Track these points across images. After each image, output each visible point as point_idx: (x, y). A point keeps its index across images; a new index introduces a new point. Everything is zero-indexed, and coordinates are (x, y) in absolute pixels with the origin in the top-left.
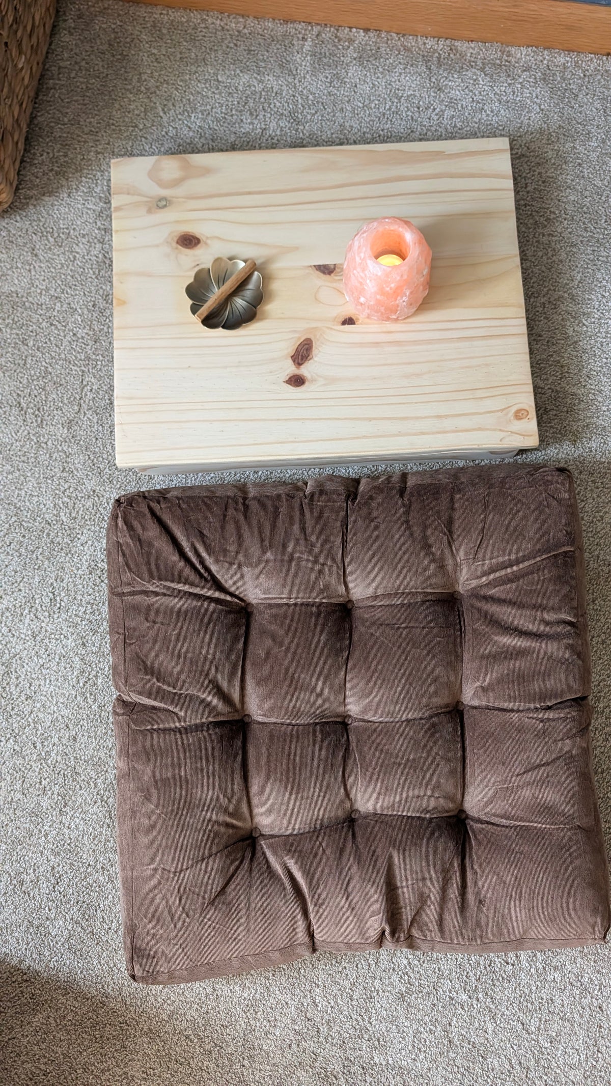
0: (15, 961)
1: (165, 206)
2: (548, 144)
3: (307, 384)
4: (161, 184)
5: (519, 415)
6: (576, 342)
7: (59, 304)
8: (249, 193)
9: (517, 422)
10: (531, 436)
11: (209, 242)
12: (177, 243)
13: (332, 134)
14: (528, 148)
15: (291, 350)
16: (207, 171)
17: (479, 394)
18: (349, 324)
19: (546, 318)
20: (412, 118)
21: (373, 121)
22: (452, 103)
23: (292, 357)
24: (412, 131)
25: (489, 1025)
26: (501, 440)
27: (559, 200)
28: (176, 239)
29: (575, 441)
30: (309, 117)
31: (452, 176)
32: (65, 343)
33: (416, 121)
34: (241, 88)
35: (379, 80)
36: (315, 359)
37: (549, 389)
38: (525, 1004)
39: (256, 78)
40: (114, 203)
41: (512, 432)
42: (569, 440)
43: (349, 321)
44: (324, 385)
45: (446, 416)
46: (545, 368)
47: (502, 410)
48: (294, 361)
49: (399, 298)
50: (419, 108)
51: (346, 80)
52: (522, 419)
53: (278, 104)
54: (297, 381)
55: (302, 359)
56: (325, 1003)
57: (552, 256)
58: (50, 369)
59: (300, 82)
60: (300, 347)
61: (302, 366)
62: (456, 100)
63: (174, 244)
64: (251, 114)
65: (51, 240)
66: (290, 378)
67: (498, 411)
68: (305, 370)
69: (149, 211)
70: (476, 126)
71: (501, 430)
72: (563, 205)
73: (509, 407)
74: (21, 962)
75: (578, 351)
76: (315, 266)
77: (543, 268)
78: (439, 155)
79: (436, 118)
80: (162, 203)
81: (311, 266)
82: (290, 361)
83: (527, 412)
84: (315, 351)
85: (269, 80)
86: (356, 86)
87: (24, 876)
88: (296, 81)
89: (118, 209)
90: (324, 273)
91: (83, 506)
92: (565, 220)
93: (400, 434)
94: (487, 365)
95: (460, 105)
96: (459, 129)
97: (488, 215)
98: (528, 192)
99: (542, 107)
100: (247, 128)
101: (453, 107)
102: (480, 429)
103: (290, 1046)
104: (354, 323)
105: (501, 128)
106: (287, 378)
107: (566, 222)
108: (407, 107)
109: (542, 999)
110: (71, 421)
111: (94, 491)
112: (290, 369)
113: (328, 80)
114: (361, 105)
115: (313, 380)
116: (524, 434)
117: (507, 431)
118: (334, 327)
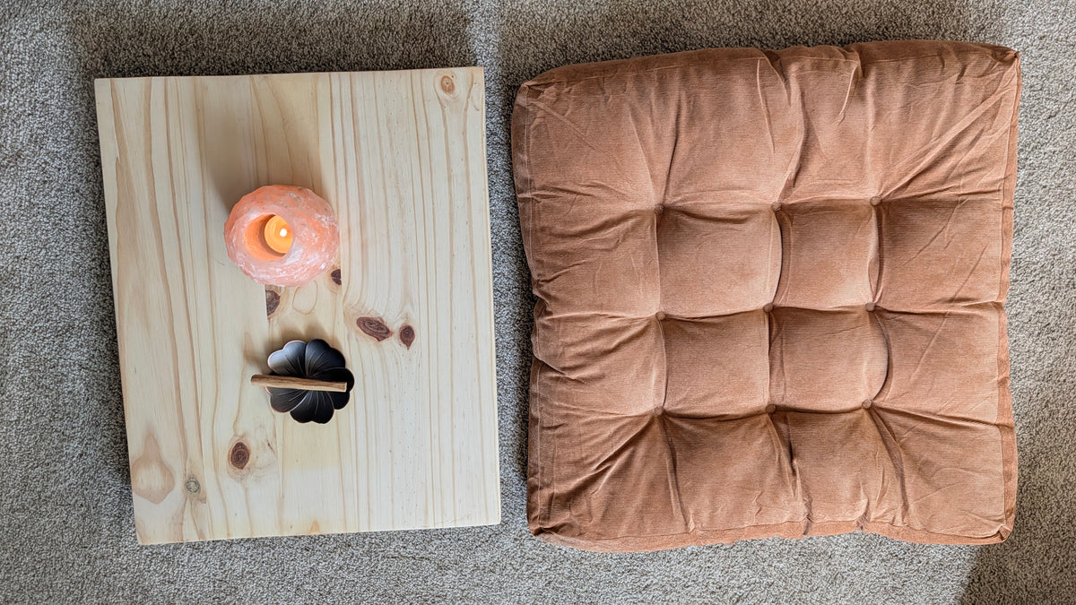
0: (962, 590)
1: (197, 483)
2: (89, 26)
3: (411, 324)
4: (168, 488)
5: (448, 88)
6: (347, 10)
7: (306, 587)
8: (178, 388)
9: (457, 90)
10: (472, 75)
11: (240, 433)
12: (242, 468)
13: (84, 287)
14: (96, 50)
15: (372, 341)
16: (150, 437)
17: (423, 132)
18: (340, 277)
19: (318, 42)
20: (59, 190)
21: (65, 238)
22: (36, 140)
23: (379, 340)
24: (78, 191)
25: (1047, 150)
26: (477, 110)
27: (165, 17)
28: (238, 470)
29: (465, 20)
30: (63, 314)
31: (149, 152)
32: (351, 577)
33: (62, 185)
34: (26, 394)
35: (8, 229)
36: (381, 315)
37: (403, 45)
38: (1033, 113)
39: (12, 376)
40: (194, 539)
41: (468, 97)
42: (464, 26)
43: (336, 276)
44: (412, 305)
45: (449, 170)
46: (378, 49)
47: (442, 105)
48: (385, 338)
49: (323, 225)
50: (45, 182)
51: (9, 269)
52: (453, 85)
53: (46, 350)
54: (407, 335)
55: (382, 329)
56: (1018, 306)
57: (238, 30)
58: (381, 592)
59: (14, 324)
60: (366, 330)
61: (390, 329)
62: (32, 136)
63: (244, 471)
64: (61, 381)
65: (228, 598)
66: (404, 342)
67: (443, 111)
68: (395, 325)
69: (204, 500)
70: (66, 112)
71: (466, 110)
72: (171, 12)
73: (439, 98)
74: (962, 585)
75: (358, 9)
76: (268, 314)
77: (255, 42)
78: (120, 165)
79: (57, 162)
80: (193, 487)
81: (269, 319)
82: (384, 342)
83: (444, 77)
84: (372, 315)
85: (14, 361)
86: (18, 257)
87: (888, 587)
88: (14, 328)
89: (201, 534)
90: (277, 304)
91: (531, 550)
92: (191, 11)
93: (469, 223)
94: (389, 121)
95: (39, 131)
96: (72, 133)
97: (199, 110)
98: (155, 54)
99: (37, 28)
100: (80, 386)
101: (42, 140)
102: (464, 133)
103: (1053, 339)
104: (339, 270)
105: (69, 82)
106: (405, 346)
107: (194, 11)
108: (45, 196)
110: (440, 567)
111: (516, 539)
112: (393, 343)
113: (11, 290)
114: (44, 251)
115: (407, 317)
116: (470, 83)
117: (467, 102)
118: (344, 294)
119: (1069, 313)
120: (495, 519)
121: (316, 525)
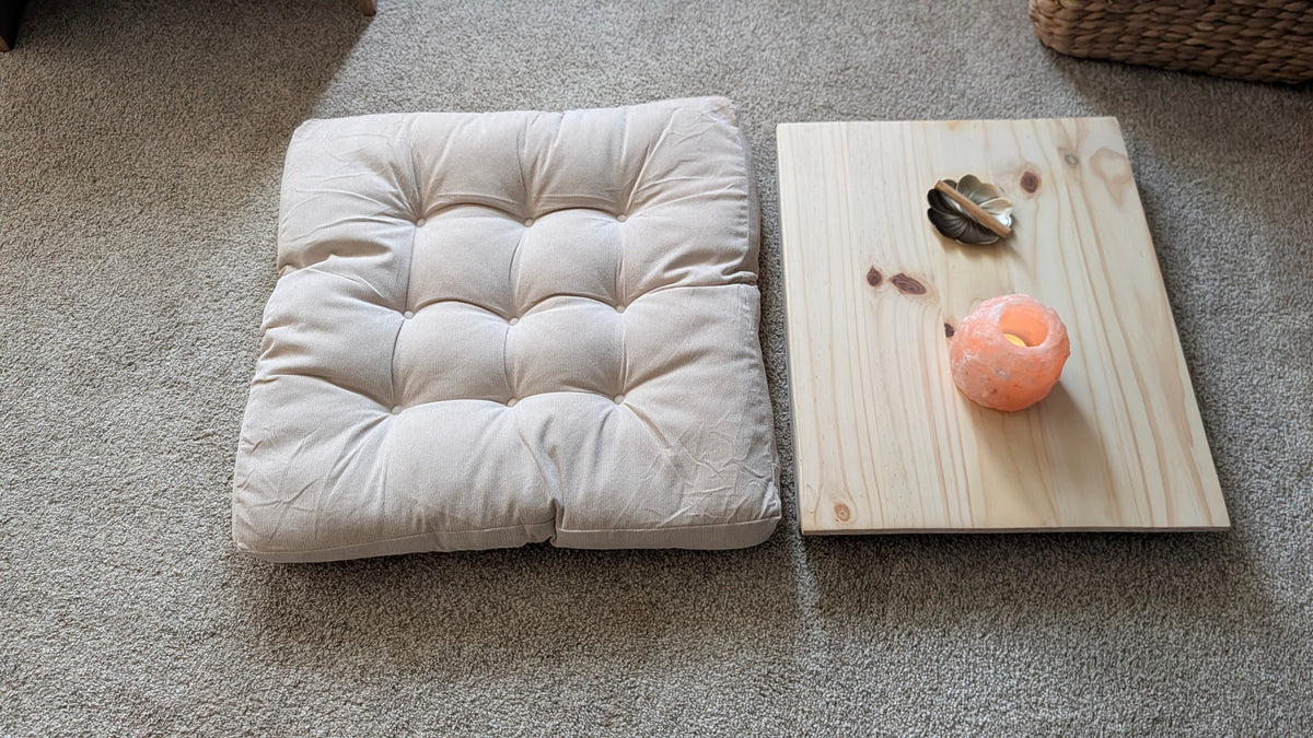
0: (337, 75)
1: (1069, 162)
2: (1249, 610)
3: (871, 288)
4: (1094, 159)
5: (841, 510)
6: (957, 622)
7: (956, 97)
8: (1098, 241)
9: (832, 506)
10: (815, 521)
11: (1032, 201)
12: (1026, 173)
13: (1207, 349)
14: (1236, 583)
15: (909, 273)
16: (1119, 201)
17: (867, 465)
18: (947, 331)
19: (988, 587)
20: (1251, 441)
21: (1236, 395)
22: (1286, 492)
23: (902, 274)
24: (1230, 439)
25: (176, 455)
26: (808, 486)
27: (1164, 617)
28: (1031, 171)
29: (821, 608)
30: (1224, 325)
31: (1159, 451)
32: (914, 103)
33: (1248, 445)
34: (1247, 256)
35: (1295, 404)
36: (902, 296)
37: (891, 582)
38: (185, 493)
39: (1264, 272)
40: (1065, 120)
41: (819, 498)
42: (821, 601)
43: (950, 331)
44: (871, 305)
45: (837, 427)
46: (919, 578)
47: (847, 490)
48: (897, 276)
50: (1266, 448)
51: (1287, 366)
52: (837, 512)
53: (1234, 294)
54: (874, 278)
55: (900, 284)
57: (1079, 601)
58: (886, 91)
59: (1271, 317)
60: (914, 282)
61: (892, 285)
62: (1290, 495)
63: (1025, 171)
64: (1214, 266)
65: (1027, 90)
66: (877, 272)
67: (846, 485)
68: (887, 287)
69: (1060, 149)
70: (1257, 519)
71: (821, 486)
72: (1159, 623)
73: (851, 499)
74: (336, 80)
75: (945, 623)
77: (1059, 588)
78: (1188, 440)
79: (1258, 468)
80: (1071, 159)
82: (897, 272)
83: (846, 520)
84: (911, 296)
85: (1265, 286)
86: (1280, 378)
87: (407, 80)
88: (1270, 314)
89: (1060, 123)
92: (1136, 622)
93: (814, 377)
94: (905, 477)
95: (1283, 500)
96: (1247, 497)
97: (1112, 492)
98: (1169, 578)
99: (1307, 608)
100: (1196, 262)
101: (1278, 491)
102: (822, 463)
103: (209, 277)
104: (947, 335)
105: (1260, 549)
106: (877, 269)
107: (1132, 623)
108: (1264, 435)
109: (184, 512)
110: (831, 108)
111: (759, 127)
112: (888, 271)
113: (1280, 347)
114: (1255, 382)
115: (876, 294)
116: (818, 514)
117: (820, 493)
118: (941, 318)
119: (186, 299)
120: (782, 129)
121: (952, 128)
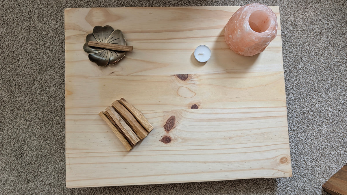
3: (172, 142)
4: (93, 24)
5: (282, 161)
9: (281, 165)
10: (288, 172)
15: (164, 123)
16: (118, 18)
17: (263, 149)
18: (194, 108)
23: (164, 126)
26: (273, 175)
36: (177, 127)
40: (66, 35)
41: (278, 170)
43: (195, 107)
44: (182, 142)
45: (245, 161)
47: (274, 158)
48: (165, 129)
52: (284, 163)
54: (167, 140)
55: (170, 128)
60: (169, 121)
61: (169, 132)
66: (163, 138)
67: (272, 158)
68: (172, 134)
71: (273, 169)
73: (277, 156)
76: (177, 75)
81: (175, 75)
82: (163, 129)
83: (287, 159)
84: (176, 123)
89: (69, 38)
90: (182, 79)
102: (262, 168)
104: (197, 108)
106: (161, 138)
112: (163, 133)
115: (176, 140)
116: (285, 171)
117: (277, 170)
118: (187, 110)
121: (71, 93)
